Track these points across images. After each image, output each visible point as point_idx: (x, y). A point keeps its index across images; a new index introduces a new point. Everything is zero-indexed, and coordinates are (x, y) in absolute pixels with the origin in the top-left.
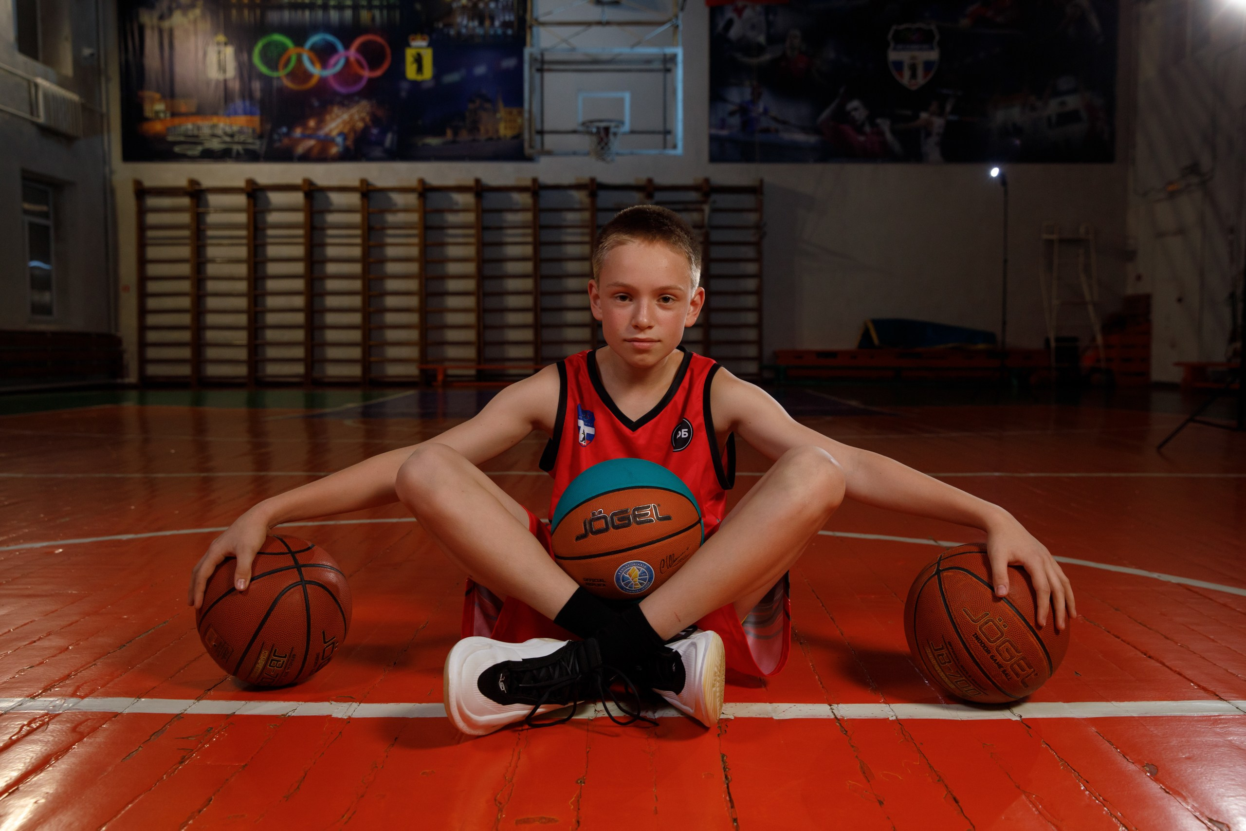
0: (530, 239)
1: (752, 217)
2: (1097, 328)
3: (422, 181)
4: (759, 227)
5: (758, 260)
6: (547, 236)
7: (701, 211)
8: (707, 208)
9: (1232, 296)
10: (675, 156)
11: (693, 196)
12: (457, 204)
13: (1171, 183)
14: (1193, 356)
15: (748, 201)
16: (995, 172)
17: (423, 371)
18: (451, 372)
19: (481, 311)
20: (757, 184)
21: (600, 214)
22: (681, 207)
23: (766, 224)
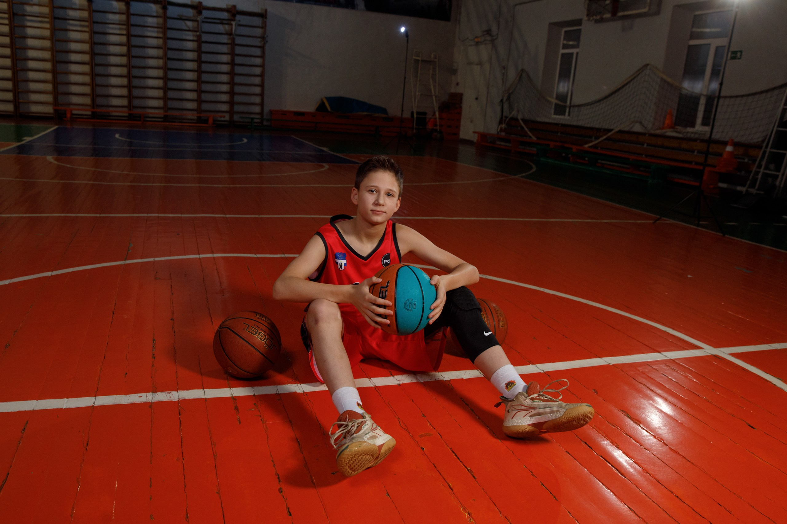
0: (124, 32)
1: (259, 32)
2: (436, 108)
4: (263, 38)
5: (263, 56)
6: (135, 31)
7: (232, 25)
8: (234, 23)
9: (502, 101)
11: (225, 15)
12: (75, 4)
13: (476, 37)
14: (481, 129)
15: (257, 21)
16: (403, 29)
17: (56, 111)
18: (74, 112)
19: (93, 75)
20: (263, 12)
21: (169, 21)
22: (218, 21)
23: (267, 36)
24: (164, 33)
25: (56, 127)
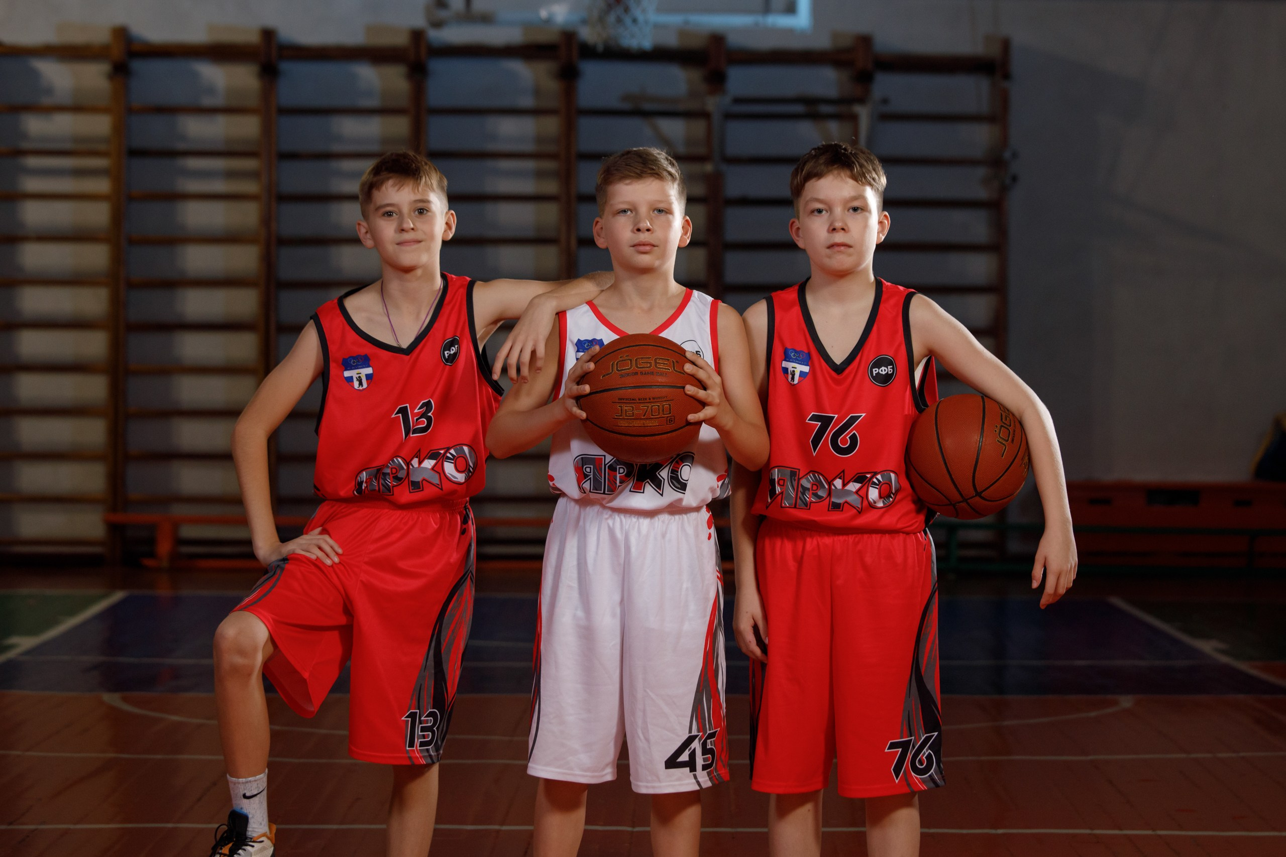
1: (979, 137)
3: (122, 33)
4: (997, 163)
5: (997, 246)
7: (853, 118)
8: (863, 113)
10: (790, 32)
11: (827, 78)
12: (211, 90)
15: (969, 93)
17: (114, 528)
18: (188, 532)
20: (994, 51)
21: (585, 125)
22: (799, 109)
23: (1015, 155)
24: (566, 176)
25: (118, 596)
